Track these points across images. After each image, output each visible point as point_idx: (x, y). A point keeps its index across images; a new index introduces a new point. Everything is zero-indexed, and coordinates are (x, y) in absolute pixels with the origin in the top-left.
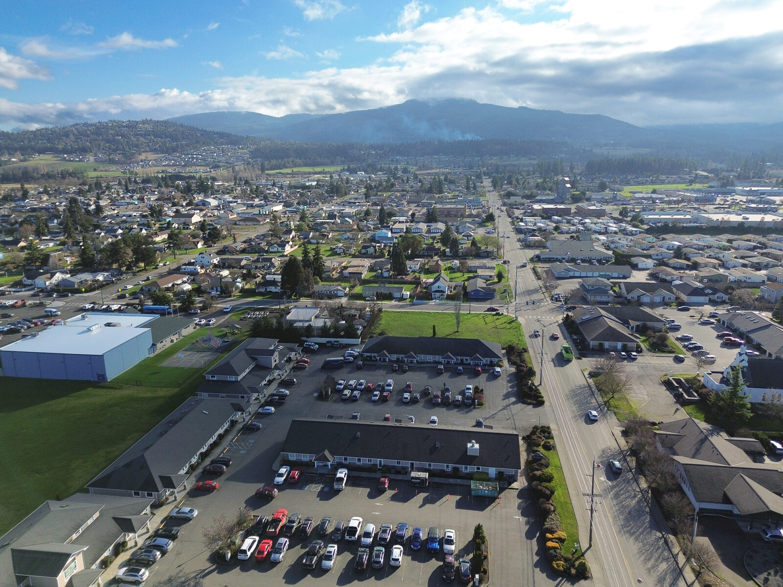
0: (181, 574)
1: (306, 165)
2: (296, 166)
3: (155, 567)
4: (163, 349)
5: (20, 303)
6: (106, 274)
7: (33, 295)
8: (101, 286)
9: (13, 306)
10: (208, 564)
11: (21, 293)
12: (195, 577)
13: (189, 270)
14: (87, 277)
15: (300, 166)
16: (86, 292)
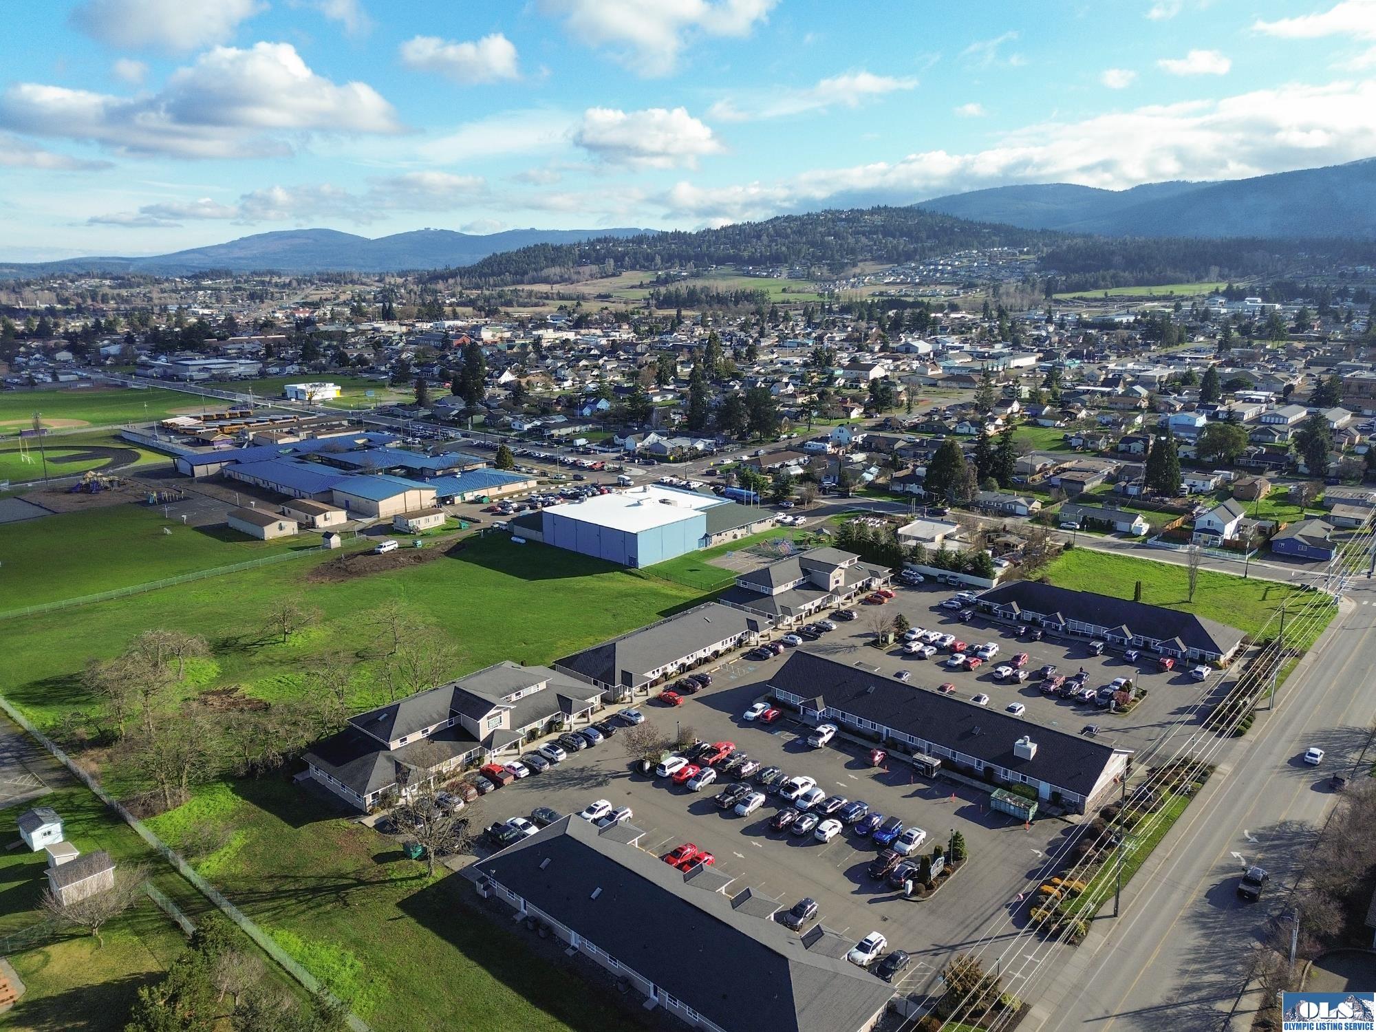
0: (595, 769)
1: (1140, 283)
2: (1118, 285)
3: (577, 755)
4: (719, 544)
5: (598, 466)
6: (708, 441)
7: (618, 459)
8: (696, 456)
9: (591, 469)
10: (625, 769)
11: (606, 454)
12: (606, 775)
13: (815, 448)
14: (685, 443)
15: (1126, 284)
16: (675, 461)
